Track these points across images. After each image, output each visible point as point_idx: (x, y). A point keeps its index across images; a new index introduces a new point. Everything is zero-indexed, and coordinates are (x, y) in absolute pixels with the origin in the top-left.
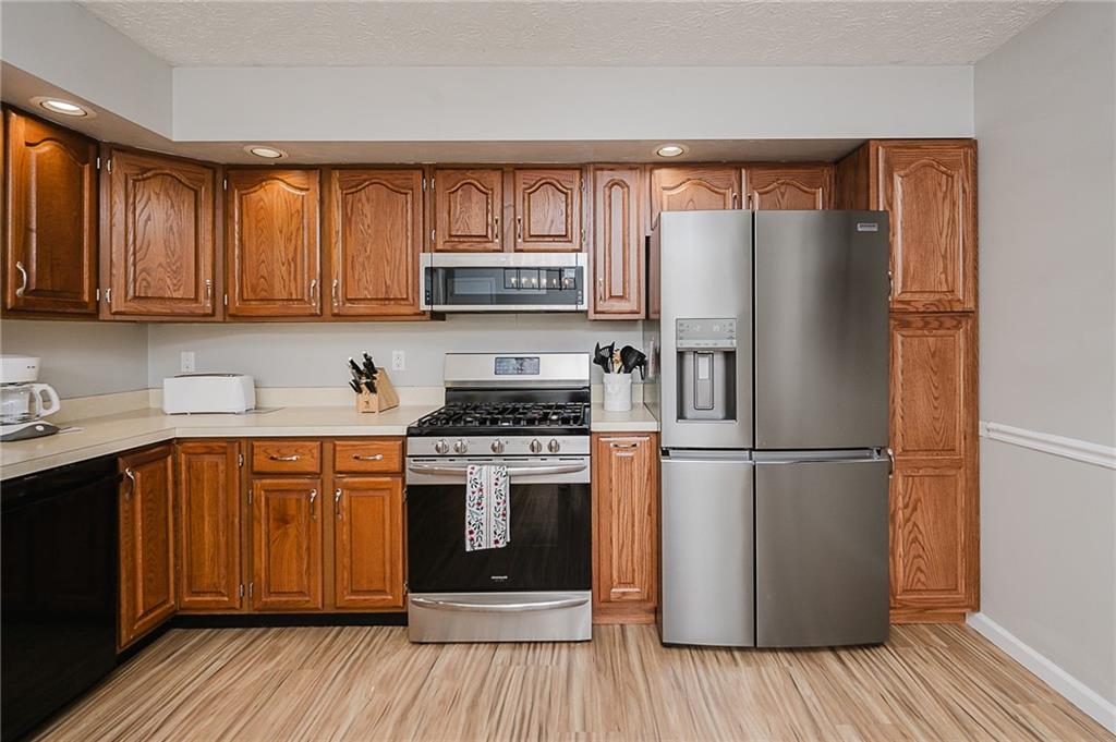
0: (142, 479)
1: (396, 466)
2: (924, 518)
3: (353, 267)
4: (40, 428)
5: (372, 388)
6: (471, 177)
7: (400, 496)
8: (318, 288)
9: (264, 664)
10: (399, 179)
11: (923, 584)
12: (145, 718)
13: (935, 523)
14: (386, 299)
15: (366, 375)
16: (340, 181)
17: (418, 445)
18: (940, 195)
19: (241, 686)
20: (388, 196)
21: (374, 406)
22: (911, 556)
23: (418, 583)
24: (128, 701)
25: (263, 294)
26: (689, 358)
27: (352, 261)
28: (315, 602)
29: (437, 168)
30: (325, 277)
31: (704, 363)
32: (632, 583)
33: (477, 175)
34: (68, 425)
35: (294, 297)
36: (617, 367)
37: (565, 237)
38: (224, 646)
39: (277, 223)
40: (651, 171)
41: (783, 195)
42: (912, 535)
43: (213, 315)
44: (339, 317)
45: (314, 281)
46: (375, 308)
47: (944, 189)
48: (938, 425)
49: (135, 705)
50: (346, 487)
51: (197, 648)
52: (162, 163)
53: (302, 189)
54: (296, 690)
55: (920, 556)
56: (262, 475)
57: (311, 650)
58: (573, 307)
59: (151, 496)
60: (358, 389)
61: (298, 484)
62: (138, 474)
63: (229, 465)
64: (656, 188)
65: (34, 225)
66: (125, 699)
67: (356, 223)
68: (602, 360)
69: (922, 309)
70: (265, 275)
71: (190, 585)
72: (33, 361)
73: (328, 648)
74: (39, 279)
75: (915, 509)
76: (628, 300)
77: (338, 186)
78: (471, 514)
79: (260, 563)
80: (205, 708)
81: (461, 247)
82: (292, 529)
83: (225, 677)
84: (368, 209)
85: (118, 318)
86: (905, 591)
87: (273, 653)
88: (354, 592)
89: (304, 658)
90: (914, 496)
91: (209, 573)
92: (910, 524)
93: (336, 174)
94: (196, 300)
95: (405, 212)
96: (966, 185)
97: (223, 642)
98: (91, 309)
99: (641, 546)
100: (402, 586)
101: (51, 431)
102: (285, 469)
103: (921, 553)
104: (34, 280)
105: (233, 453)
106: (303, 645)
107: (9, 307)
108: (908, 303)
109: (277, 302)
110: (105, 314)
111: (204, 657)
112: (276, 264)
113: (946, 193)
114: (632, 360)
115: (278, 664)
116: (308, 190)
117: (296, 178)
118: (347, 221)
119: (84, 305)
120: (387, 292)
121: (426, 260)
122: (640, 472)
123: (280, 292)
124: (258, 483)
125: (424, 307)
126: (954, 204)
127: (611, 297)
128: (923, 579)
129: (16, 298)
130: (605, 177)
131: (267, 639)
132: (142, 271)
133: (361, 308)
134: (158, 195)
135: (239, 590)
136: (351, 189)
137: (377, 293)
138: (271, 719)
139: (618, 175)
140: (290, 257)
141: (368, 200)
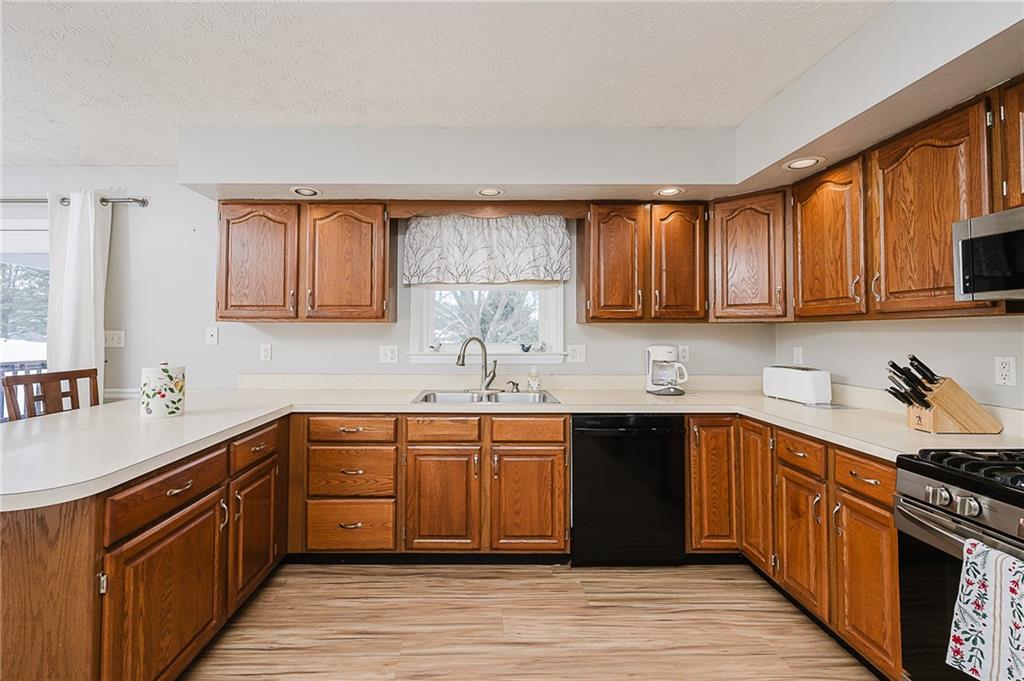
0: (706, 438)
3: (894, 255)
4: (672, 390)
5: (923, 402)
8: (863, 284)
9: (765, 632)
12: (677, 601)
14: (934, 289)
16: (879, 162)
19: (736, 631)
20: (935, 155)
24: (683, 586)
25: (818, 295)
27: (894, 249)
28: (824, 612)
30: (868, 270)
34: (693, 392)
35: (841, 295)
38: (762, 599)
39: (826, 225)
43: (785, 315)
44: (885, 314)
45: (858, 277)
46: (923, 301)
49: (682, 590)
50: (847, 504)
51: (746, 587)
52: (743, 202)
53: (846, 184)
54: (761, 668)
56: (785, 463)
57: (810, 655)
59: (714, 452)
61: (807, 482)
62: (704, 433)
63: (766, 444)
65: (664, 268)
66: (683, 584)
67: (898, 202)
70: (819, 276)
72: (670, 349)
73: (824, 666)
74: (668, 298)
77: (877, 168)
78: (961, 613)
80: (705, 624)
82: (803, 524)
83: (734, 617)
84: (909, 182)
85: (719, 320)
87: (782, 631)
89: (796, 655)
91: (754, 528)
93: (879, 154)
94: (770, 304)
97: (763, 595)
98: (702, 314)
101: (680, 393)
102: (796, 463)
104: (664, 300)
105: (766, 436)
106: (809, 645)
107: (653, 316)
109: (829, 301)
110: (712, 319)
111: (741, 595)
112: (826, 266)
115: (773, 641)
116: (851, 182)
117: (839, 177)
118: (888, 202)
119: (696, 313)
120: (935, 280)
123: (830, 293)
124: (781, 471)
125: (962, 297)
129: (656, 312)
131: (790, 619)
132: (732, 285)
133: (905, 303)
134: (741, 227)
136: (893, 165)
137: (923, 282)
138: (723, 668)
140: (837, 254)
141: (910, 169)
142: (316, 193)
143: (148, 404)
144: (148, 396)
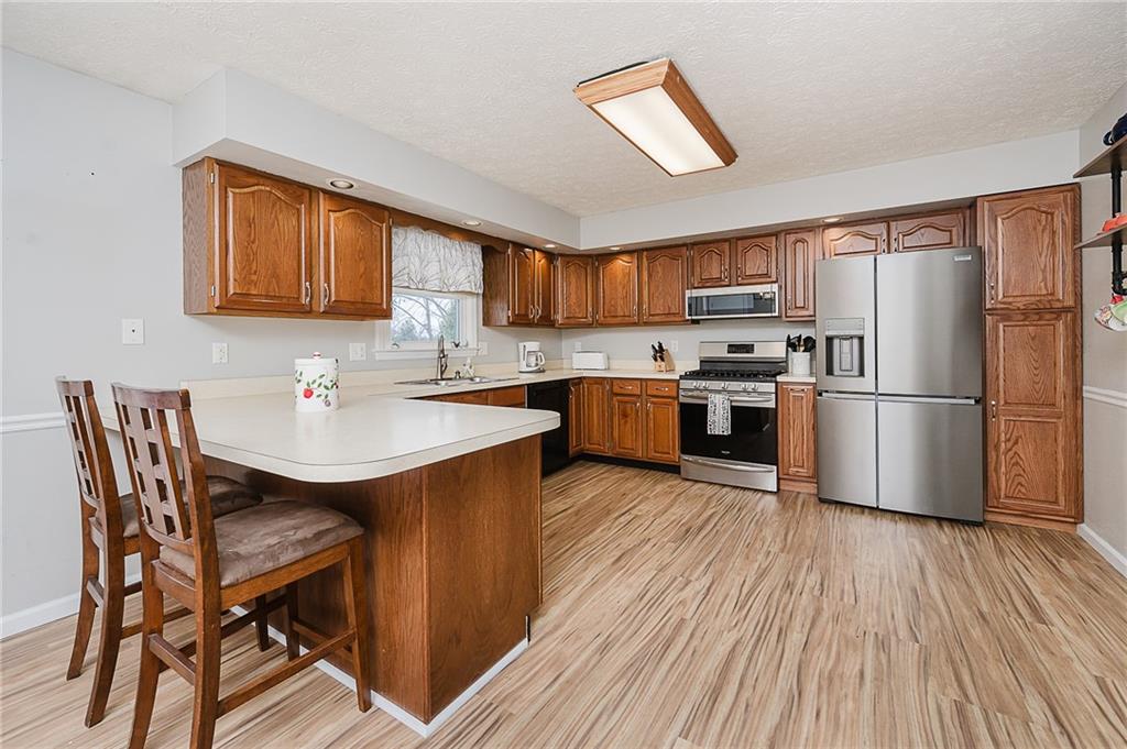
1: (675, 394)
2: (1026, 451)
3: (653, 299)
4: (541, 369)
5: (663, 360)
6: (712, 247)
7: (677, 408)
8: (637, 310)
10: (674, 252)
11: (1024, 494)
13: (1035, 454)
14: (669, 314)
15: (660, 353)
16: (646, 257)
17: (685, 384)
18: (1040, 228)
20: (669, 261)
21: (663, 368)
22: (1013, 474)
23: (684, 450)
25: (613, 314)
26: (836, 342)
27: (653, 296)
28: (640, 454)
29: (694, 244)
30: (640, 304)
31: (846, 344)
32: (803, 467)
33: (716, 245)
34: (550, 369)
35: (625, 315)
36: (802, 349)
37: (767, 275)
39: (619, 280)
40: (823, 230)
41: (922, 235)
42: (1014, 460)
43: (593, 324)
44: (646, 324)
45: (635, 307)
46: (664, 319)
47: (1044, 223)
48: (1037, 387)
50: (652, 403)
52: (574, 258)
53: (629, 263)
55: (1020, 475)
56: (617, 395)
58: (769, 315)
60: (656, 360)
61: (631, 400)
63: (604, 388)
64: (827, 241)
65: (540, 292)
67: (655, 277)
68: (792, 345)
69: (1022, 307)
70: (614, 304)
71: (589, 440)
74: (542, 311)
75: (1016, 443)
76: (807, 309)
77: (646, 259)
78: (710, 417)
79: (616, 434)
81: (708, 284)
82: (629, 419)
84: (660, 269)
85: (560, 326)
86: (1007, 497)
88: (655, 452)
90: (1015, 434)
91: (596, 435)
92: (1011, 453)
93: (645, 253)
94: (586, 318)
95: (679, 268)
96: (1066, 218)
98: (553, 323)
99: (808, 446)
100: (678, 452)
101: (544, 371)
102: (625, 392)
103: (1022, 472)
104: (540, 312)
105: (605, 384)
108: (1010, 303)
109: (619, 317)
110: (556, 325)
112: (618, 299)
113: (1045, 226)
114: (810, 345)
116: (632, 262)
117: (626, 258)
118: (650, 276)
120: (669, 310)
121: (688, 293)
122: (806, 406)
123: (620, 312)
124: (615, 399)
125: (688, 317)
126: (1054, 232)
127: (796, 308)
128: (1023, 490)
129: (537, 320)
130: (791, 238)
132: (568, 306)
133: (657, 319)
135: (607, 444)
136: (651, 260)
137: (664, 311)
139: (799, 236)
140: (624, 295)
141: (660, 264)
142: (352, 186)
143: (326, 396)
144: (326, 387)
